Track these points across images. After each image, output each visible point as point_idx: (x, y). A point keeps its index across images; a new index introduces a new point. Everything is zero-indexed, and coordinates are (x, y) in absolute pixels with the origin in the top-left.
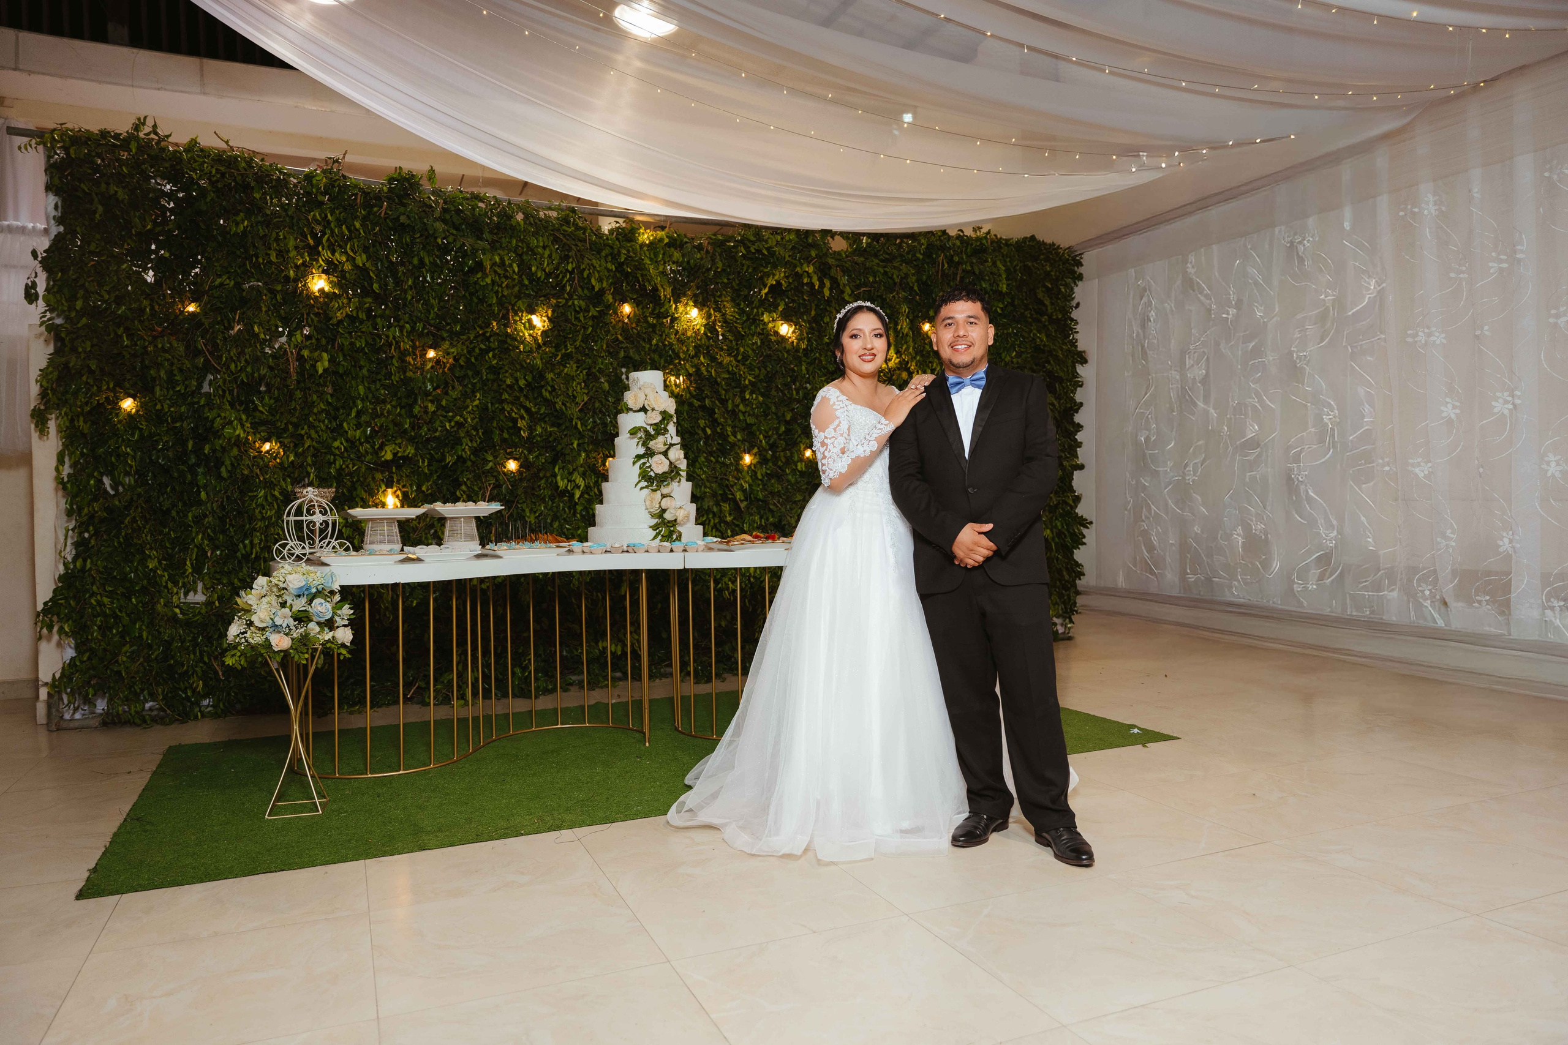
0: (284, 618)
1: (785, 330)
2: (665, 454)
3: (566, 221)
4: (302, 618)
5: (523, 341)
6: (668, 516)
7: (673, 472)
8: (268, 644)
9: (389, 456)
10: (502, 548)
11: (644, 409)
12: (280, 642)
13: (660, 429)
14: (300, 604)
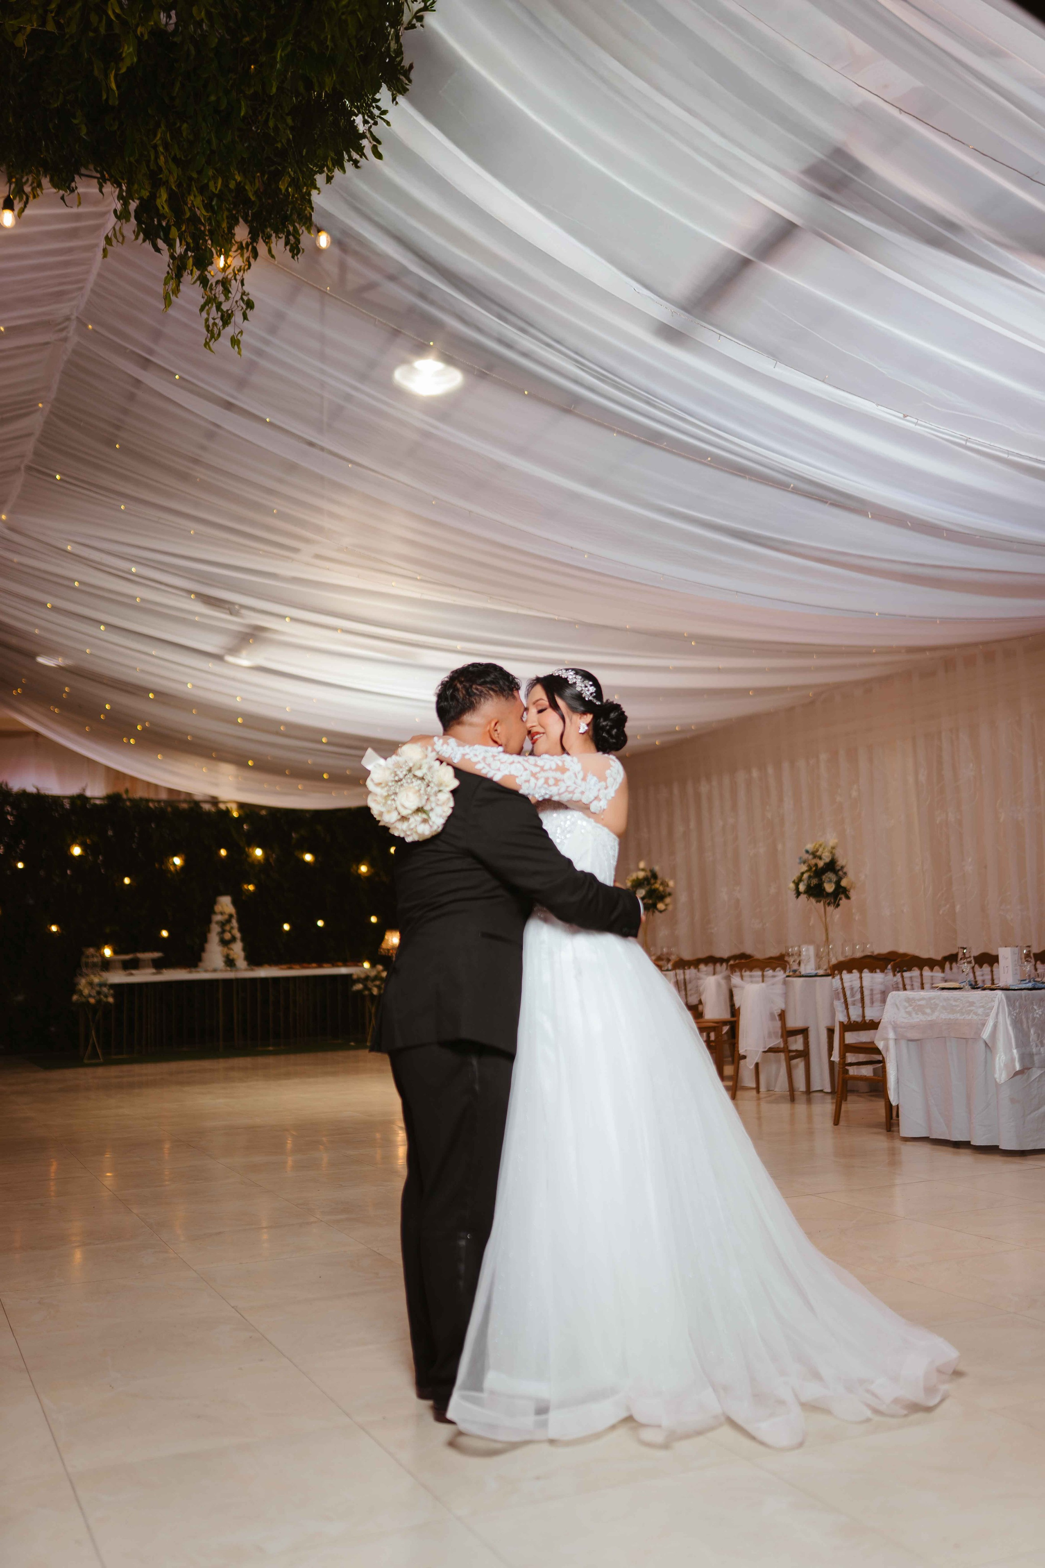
0: (94, 993)
1: (308, 857)
2: (230, 932)
3: (191, 810)
4: (99, 993)
5: (170, 871)
6: (231, 957)
7: (233, 939)
8: (88, 1002)
9: (108, 930)
10: (164, 971)
11: (222, 913)
12: (92, 1001)
13: (229, 921)
14: (98, 989)
